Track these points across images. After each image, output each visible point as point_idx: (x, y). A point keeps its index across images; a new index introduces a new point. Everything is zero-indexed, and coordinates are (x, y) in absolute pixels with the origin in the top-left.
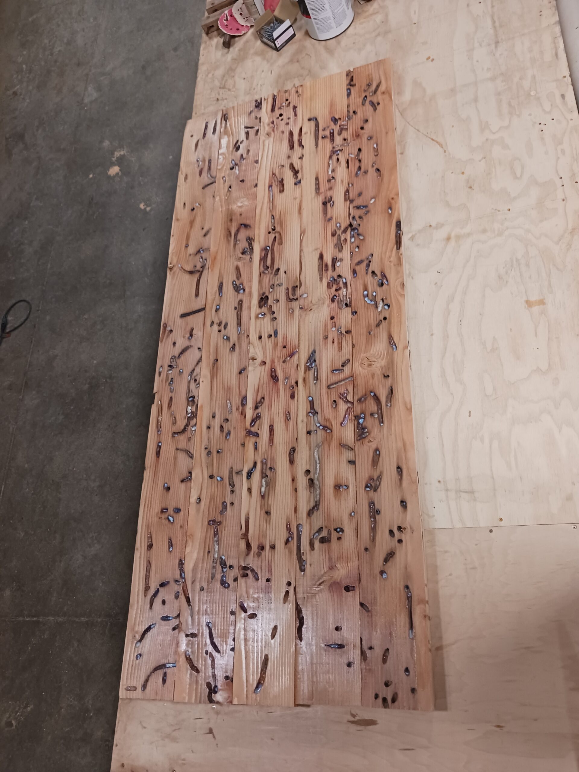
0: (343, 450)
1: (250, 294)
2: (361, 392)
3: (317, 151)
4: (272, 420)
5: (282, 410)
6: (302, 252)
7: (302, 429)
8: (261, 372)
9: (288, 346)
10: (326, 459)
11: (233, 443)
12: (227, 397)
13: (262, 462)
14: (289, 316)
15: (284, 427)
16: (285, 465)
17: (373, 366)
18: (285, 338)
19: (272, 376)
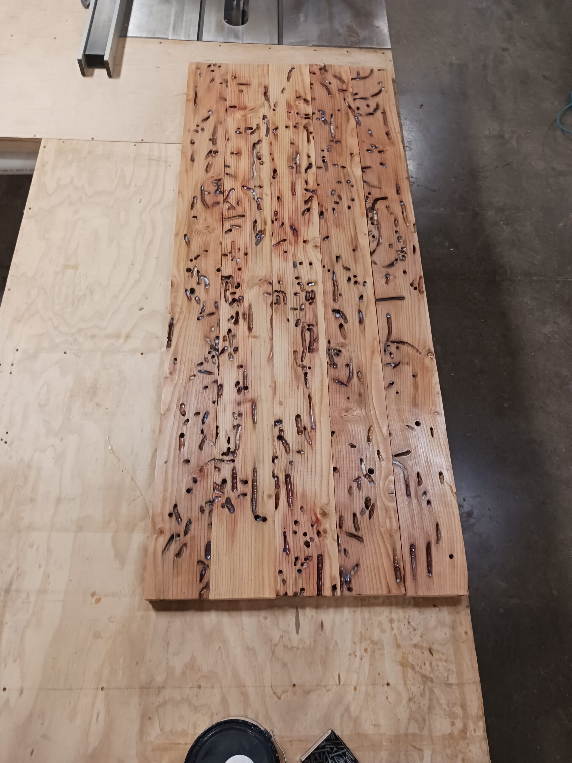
0: (233, 174)
1: (325, 306)
2: (217, 208)
3: (255, 462)
4: (294, 199)
5: (285, 205)
6: (271, 338)
7: (267, 189)
8: (307, 235)
9: (281, 252)
10: (247, 169)
11: (328, 187)
12: (339, 220)
13: (300, 173)
14: (283, 278)
15: (283, 193)
16: (280, 169)
17: (205, 226)
18: (285, 259)
19: (297, 231)
